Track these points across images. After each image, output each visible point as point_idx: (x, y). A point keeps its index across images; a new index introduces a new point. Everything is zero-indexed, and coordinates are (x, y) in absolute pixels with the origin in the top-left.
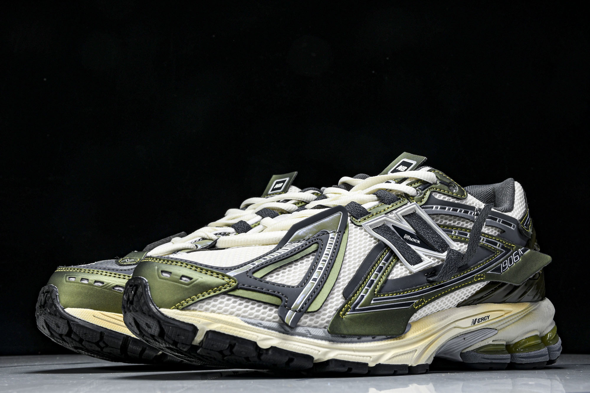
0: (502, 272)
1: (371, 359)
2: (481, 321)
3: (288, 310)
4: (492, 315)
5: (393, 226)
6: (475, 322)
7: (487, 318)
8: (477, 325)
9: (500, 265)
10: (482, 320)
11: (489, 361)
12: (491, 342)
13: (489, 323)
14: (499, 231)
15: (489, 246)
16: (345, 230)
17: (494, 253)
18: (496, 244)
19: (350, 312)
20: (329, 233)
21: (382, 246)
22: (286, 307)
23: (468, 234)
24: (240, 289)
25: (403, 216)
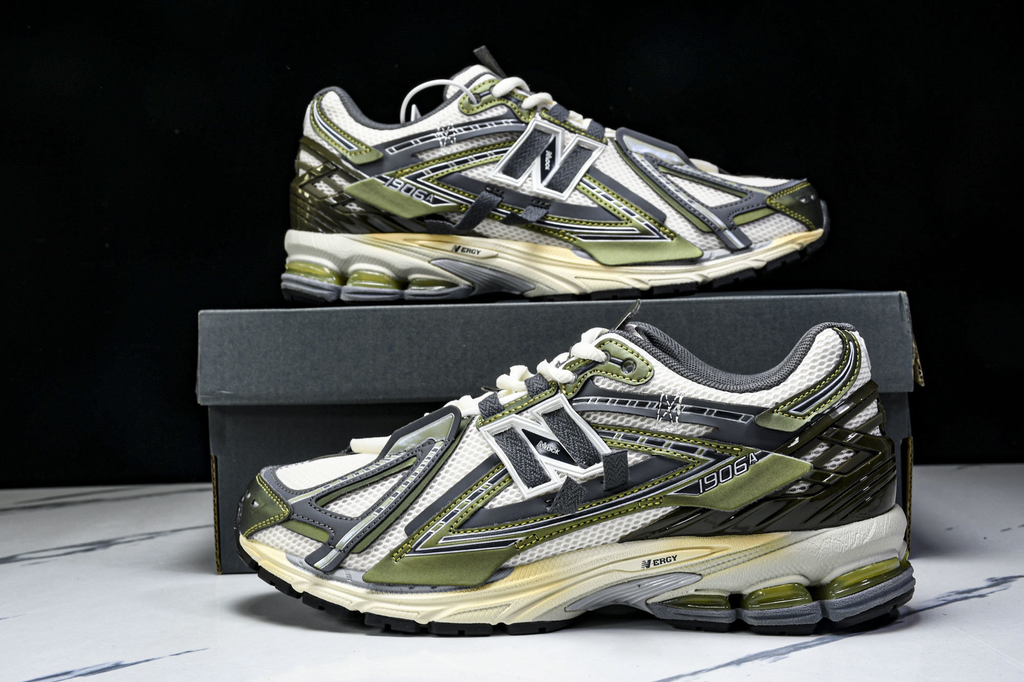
0: (701, 492)
1: (419, 616)
2: (661, 563)
3: (332, 549)
4: (681, 555)
5: (523, 430)
6: (649, 564)
7: (672, 559)
8: (652, 568)
9: (696, 481)
10: (663, 562)
11: (691, 619)
12: (692, 592)
13: (678, 565)
14: (707, 429)
15: (678, 454)
16: (456, 437)
17: (688, 464)
18: (693, 450)
19: (409, 553)
20: (435, 443)
21: (494, 461)
22: (330, 545)
23: (641, 437)
24: (292, 520)
25: (544, 415)
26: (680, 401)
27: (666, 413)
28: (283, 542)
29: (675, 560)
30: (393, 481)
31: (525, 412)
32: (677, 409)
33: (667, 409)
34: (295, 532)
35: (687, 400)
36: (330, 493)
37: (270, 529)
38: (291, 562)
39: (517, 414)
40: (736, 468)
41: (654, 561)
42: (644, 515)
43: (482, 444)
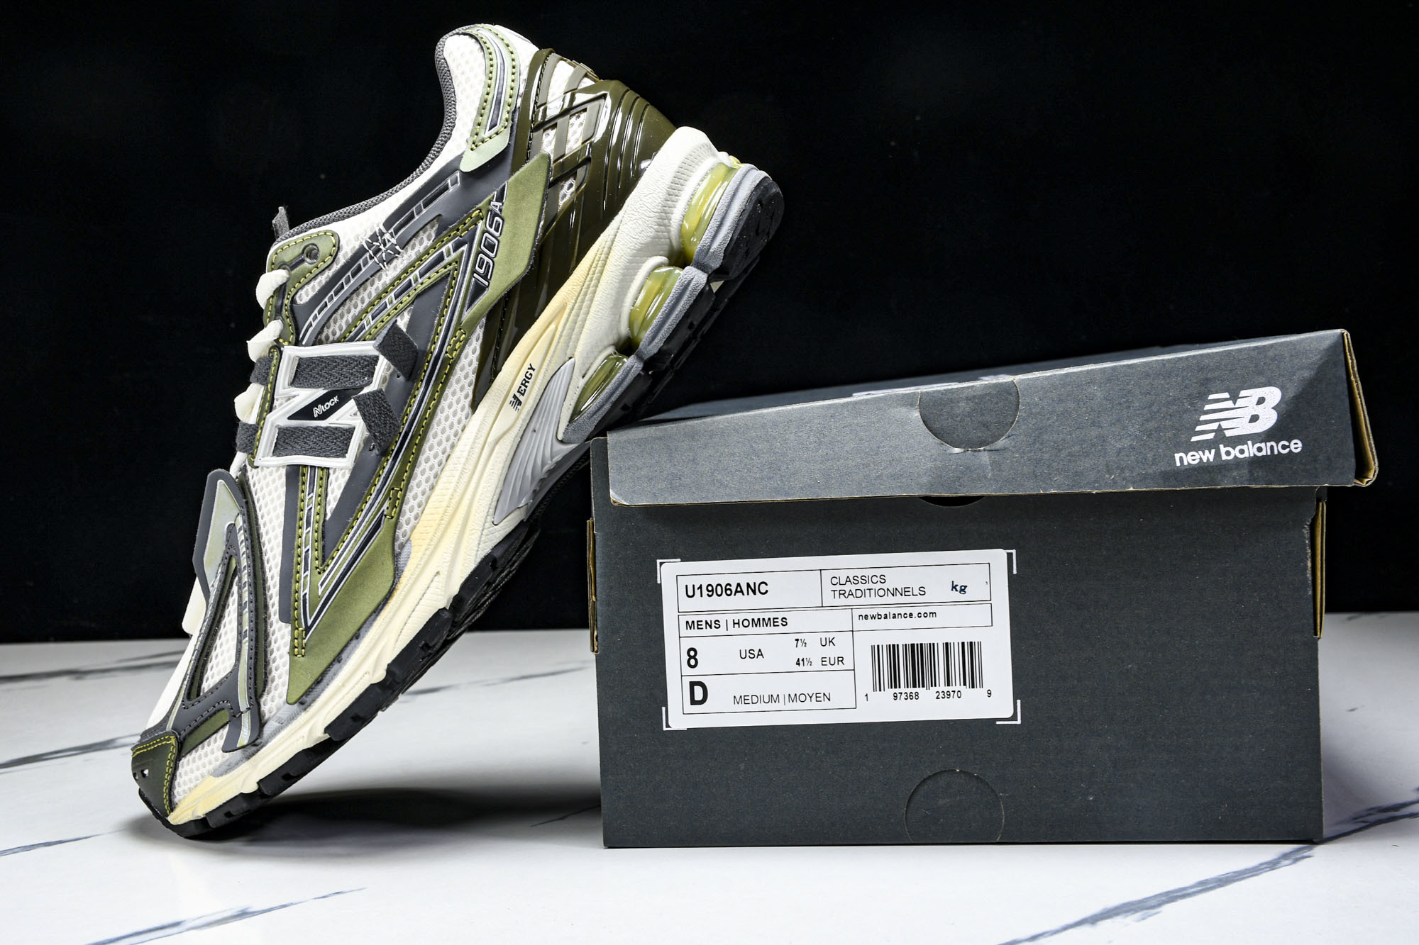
0: (486, 283)
1: (373, 673)
2: (526, 387)
3: (241, 718)
4: (534, 360)
5: (290, 418)
6: (518, 400)
7: (531, 371)
8: (526, 400)
9: (473, 280)
10: (527, 384)
11: (607, 406)
12: (582, 382)
13: (543, 371)
14: (432, 227)
15: (434, 275)
16: (245, 497)
17: (449, 274)
18: (440, 258)
19: (306, 635)
20: (234, 524)
21: (294, 474)
22: (235, 716)
23: (387, 300)
24: (184, 739)
25: (292, 384)
26: (384, 231)
27: (384, 255)
28: (198, 769)
29: (534, 370)
30: (234, 600)
31: (275, 401)
32: (389, 241)
33: (381, 249)
34: (197, 746)
35: (388, 224)
36: (193, 678)
37: (178, 773)
38: (221, 775)
39: (271, 411)
40: (492, 230)
41: (518, 391)
42: (464, 361)
43: (271, 474)
